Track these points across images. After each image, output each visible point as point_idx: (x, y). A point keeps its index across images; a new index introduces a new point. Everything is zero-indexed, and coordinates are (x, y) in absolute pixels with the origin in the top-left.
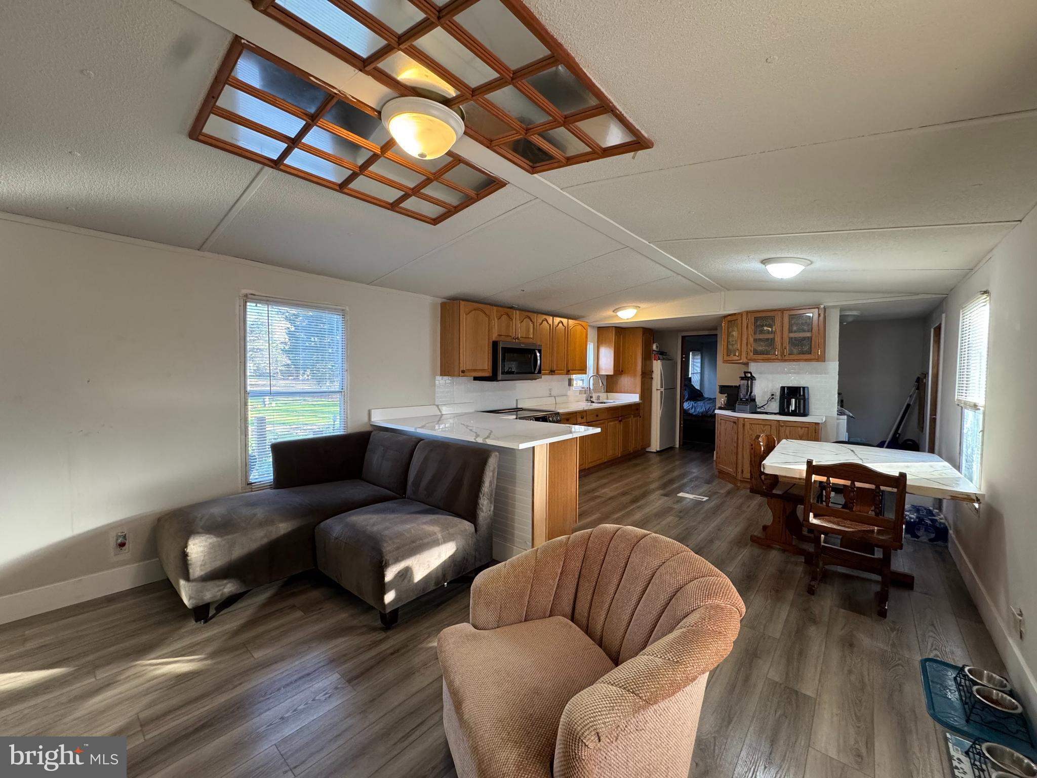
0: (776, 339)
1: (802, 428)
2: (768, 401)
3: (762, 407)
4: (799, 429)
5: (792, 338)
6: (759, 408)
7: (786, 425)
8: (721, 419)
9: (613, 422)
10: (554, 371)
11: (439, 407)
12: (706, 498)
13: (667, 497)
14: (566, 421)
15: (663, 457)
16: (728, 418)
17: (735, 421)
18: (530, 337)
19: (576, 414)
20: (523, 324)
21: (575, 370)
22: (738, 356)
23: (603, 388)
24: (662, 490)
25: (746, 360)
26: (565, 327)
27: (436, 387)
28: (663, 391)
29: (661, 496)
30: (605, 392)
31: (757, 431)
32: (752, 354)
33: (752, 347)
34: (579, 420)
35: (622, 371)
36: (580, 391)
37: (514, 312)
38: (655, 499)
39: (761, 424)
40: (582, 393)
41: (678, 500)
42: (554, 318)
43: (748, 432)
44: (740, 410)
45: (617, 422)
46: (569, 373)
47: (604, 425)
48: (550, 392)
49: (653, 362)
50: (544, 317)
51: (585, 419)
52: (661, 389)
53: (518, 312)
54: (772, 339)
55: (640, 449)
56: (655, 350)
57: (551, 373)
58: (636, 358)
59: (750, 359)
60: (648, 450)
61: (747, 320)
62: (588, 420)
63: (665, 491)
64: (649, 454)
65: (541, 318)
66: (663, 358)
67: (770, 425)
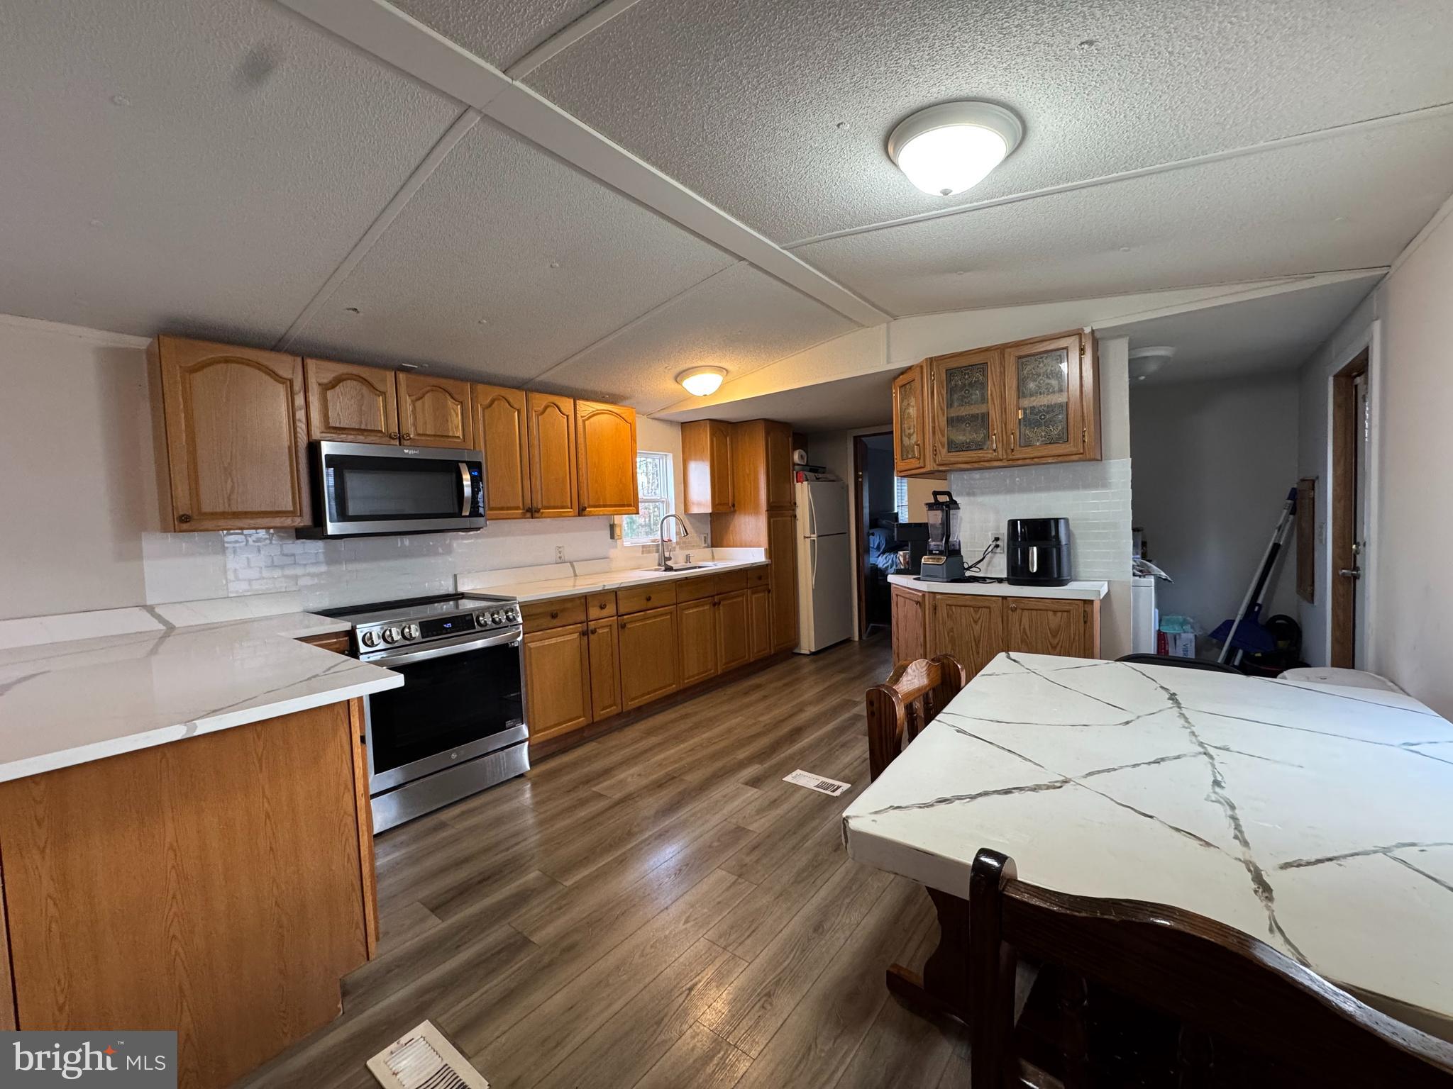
0: (992, 413)
1: (1055, 612)
2: (985, 555)
3: (974, 566)
4: (1050, 613)
5: (1024, 409)
6: (968, 569)
7: (1022, 606)
8: (897, 595)
9: (696, 606)
10: (538, 511)
11: (157, 610)
12: (846, 786)
13: (756, 790)
14: (549, 618)
15: (821, 663)
16: (907, 593)
17: (920, 599)
18: (451, 434)
19: (584, 600)
20: (423, 404)
21: (605, 506)
22: (919, 459)
23: (703, 538)
24: (761, 762)
25: (935, 466)
26: (567, 416)
27: (144, 561)
28: (815, 539)
29: (743, 786)
30: (708, 547)
31: (963, 621)
32: (944, 451)
33: (943, 436)
34: (594, 612)
35: (734, 506)
36: (643, 546)
37: (390, 376)
38: (725, 796)
39: (970, 606)
40: (649, 552)
41: (776, 797)
42: (530, 395)
43: (944, 624)
44: (927, 576)
45: (706, 607)
46: (586, 513)
47: (671, 617)
48: (560, 552)
49: (794, 485)
50: (498, 391)
51: (610, 609)
52: (812, 536)
53: (401, 376)
54: (983, 415)
55: (772, 652)
56: (799, 463)
57: (529, 515)
58: (756, 480)
59: (941, 462)
60: (796, 651)
61: (931, 378)
62: (622, 611)
63: (765, 766)
64: (796, 659)
65: (486, 394)
66: (817, 479)
67: (989, 608)
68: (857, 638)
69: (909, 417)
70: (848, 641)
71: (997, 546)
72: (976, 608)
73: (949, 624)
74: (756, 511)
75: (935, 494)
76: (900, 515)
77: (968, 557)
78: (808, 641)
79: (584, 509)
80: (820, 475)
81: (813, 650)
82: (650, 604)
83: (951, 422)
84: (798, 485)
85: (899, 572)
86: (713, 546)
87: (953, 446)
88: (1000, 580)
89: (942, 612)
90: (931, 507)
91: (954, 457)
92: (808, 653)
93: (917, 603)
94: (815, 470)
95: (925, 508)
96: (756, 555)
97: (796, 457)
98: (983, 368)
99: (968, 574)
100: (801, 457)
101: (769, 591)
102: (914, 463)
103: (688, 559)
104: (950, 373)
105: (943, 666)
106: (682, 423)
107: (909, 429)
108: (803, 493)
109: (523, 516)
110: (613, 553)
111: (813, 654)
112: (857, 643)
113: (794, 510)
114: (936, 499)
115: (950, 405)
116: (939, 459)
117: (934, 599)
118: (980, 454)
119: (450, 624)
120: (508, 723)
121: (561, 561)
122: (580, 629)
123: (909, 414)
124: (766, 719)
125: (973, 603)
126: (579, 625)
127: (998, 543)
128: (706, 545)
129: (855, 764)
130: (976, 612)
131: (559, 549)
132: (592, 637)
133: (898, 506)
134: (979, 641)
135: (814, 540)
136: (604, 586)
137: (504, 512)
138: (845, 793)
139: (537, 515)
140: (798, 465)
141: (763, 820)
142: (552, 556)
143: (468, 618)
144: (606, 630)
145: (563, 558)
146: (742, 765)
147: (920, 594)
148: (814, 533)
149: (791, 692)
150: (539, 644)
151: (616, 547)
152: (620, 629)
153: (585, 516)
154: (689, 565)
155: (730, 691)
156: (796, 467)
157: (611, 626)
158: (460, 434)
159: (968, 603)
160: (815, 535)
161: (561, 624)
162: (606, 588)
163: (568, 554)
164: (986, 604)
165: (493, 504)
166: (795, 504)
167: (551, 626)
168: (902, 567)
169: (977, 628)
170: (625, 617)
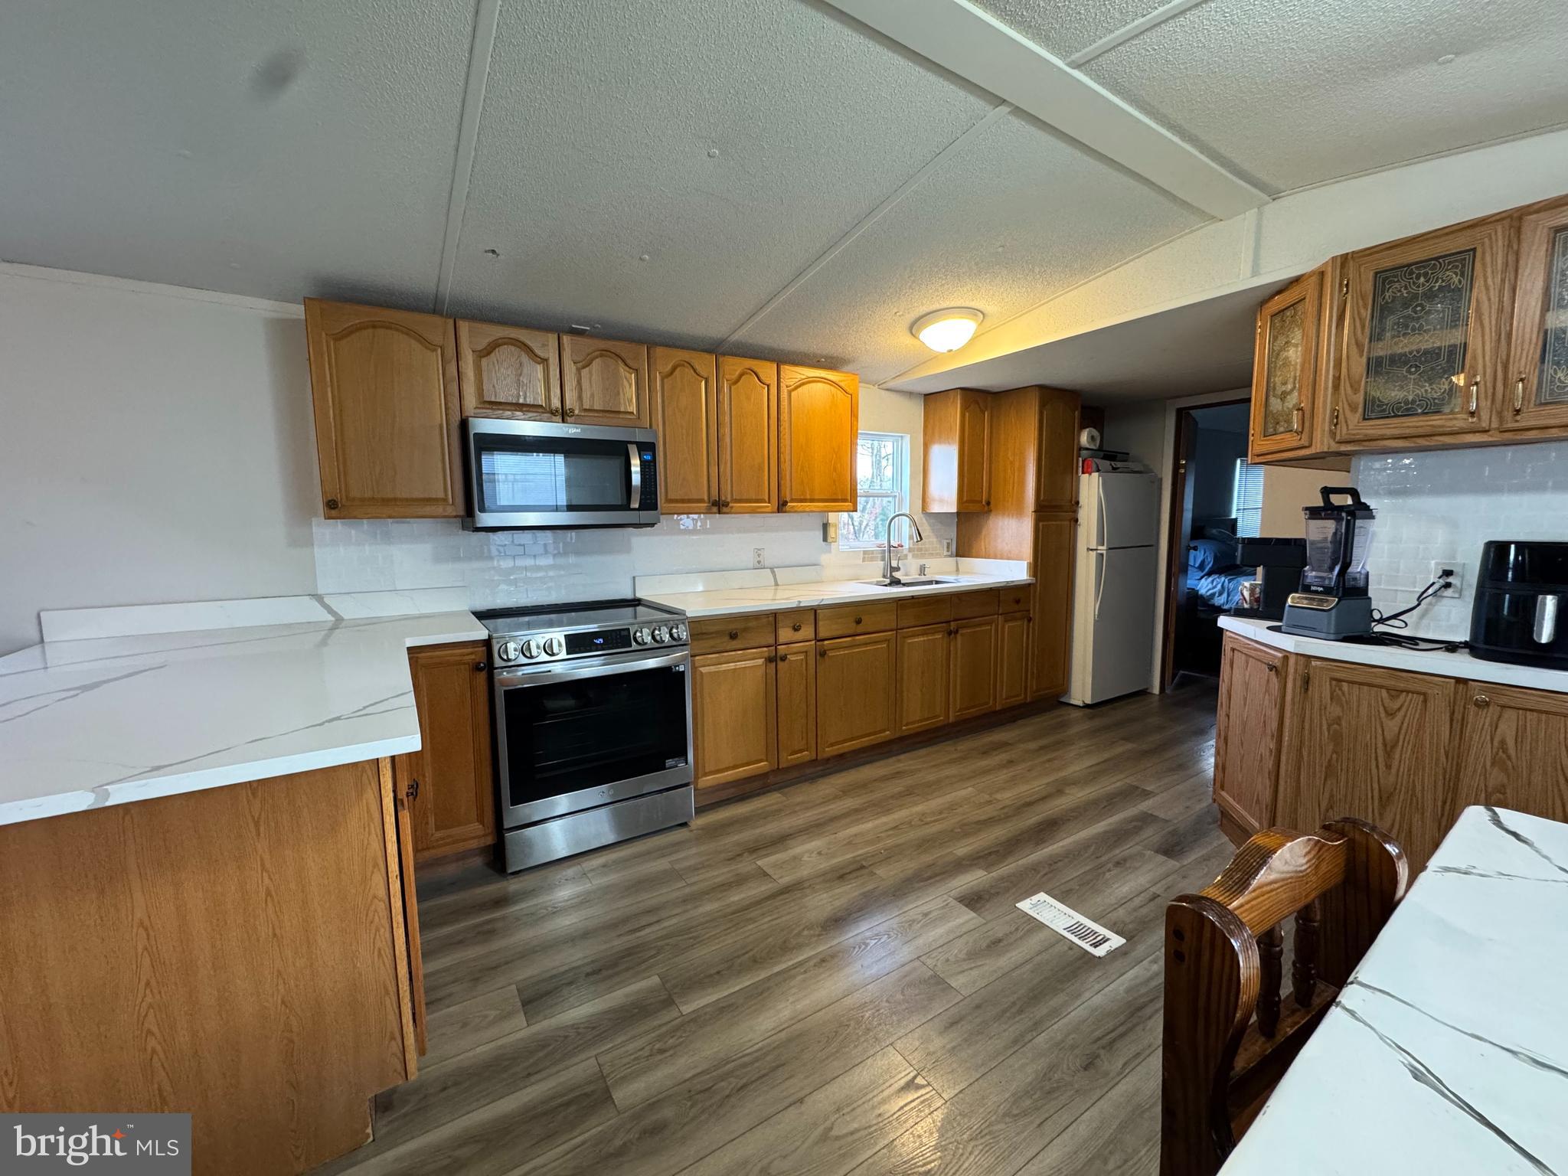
2: (1420, 599)
3: (1395, 617)
5: (1558, 331)
6: (1382, 621)
8: (1233, 650)
9: (923, 635)
10: (726, 505)
11: (327, 600)
12: (1116, 941)
13: (973, 914)
14: (727, 638)
15: (1097, 723)
16: (1253, 651)
17: (1277, 663)
18: (622, 409)
19: (774, 618)
20: (590, 373)
21: (812, 500)
22: (1300, 433)
23: (945, 545)
24: (988, 867)
25: (1333, 443)
26: (768, 386)
27: (316, 549)
28: (1104, 552)
29: (954, 903)
30: (951, 556)
31: (1364, 710)
32: (1354, 419)
33: (1356, 391)
34: (785, 634)
35: (988, 503)
36: (865, 552)
37: (552, 339)
38: (926, 915)
39: (1381, 687)
40: (872, 559)
41: (1000, 935)
42: (721, 359)
43: (1323, 708)
44: (1294, 626)
45: (938, 636)
46: (787, 508)
47: (888, 646)
48: (759, 555)
49: (1078, 479)
50: (684, 355)
51: (807, 632)
52: (1100, 548)
53: (566, 339)
54: (1452, 350)
55: (1029, 700)
56: (1088, 446)
57: (715, 509)
58: (1022, 470)
59: (1345, 437)
60: (1063, 700)
61: (1341, 290)
62: (822, 634)
63: (994, 874)
64: (1063, 711)
65: (666, 359)
66: (1114, 469)
67: (1425, 694)
68: (1156, 690)
69: (1287, 363)
70: (1144, 693)
71: (1448, 585)
72: (1395, 693)
73: (1335, 710)
74: (1019, 512)
75: (1326, 492)
76: (1240, 524)
77: (1382, 601)
78: (1082, 688)
79: (785, 503)
80: (1119, 464)
81: (1088, 701)
82: (860, 628)
83: (1376, 367)
84: (1084, 478)
85: (1240, 613)
86: (958, 555)
87: (1373, 409)
88: (1451, 647)
89: (1322, 689)
90: (1314, 513)
91: (1376, 427)
92: (1081, 704)
93: (1272, 668)
94: (1110, 457)
95: (1303, 516)
96: (1015, 570)
97: (1084, 438)
98: (1464, 260)
99: (1379, 628)
100: (1092, 438)
101: (1030, 620)
102: (1291, 440)
103: (922, 570)
104: (1383, 279)
105: (1351, 846)
106: (925, 395)
107: (1285, 383)
108: (1091, 489)
109: (708, 512)
110: (824, 559)
111: (1087, 706)
112: (1157, 698)
113: (1075, 512)
114: (1326, 500)
115: (1376, 337)
116: (1342, 432)
117: (1307, 666)
118: (1436, 421)
119: (601, 640)
120: (669, 762)
121: (759, 566)
122: (766, 655)
123: (1287, 358)
124: (1007, 796)
125: (1391, 683)
126: (765, 649)
127: (1450, 580)
128: (949, 553)
129: (1137, 901)
130: (1393, 697)
131: (758, 552)
132: (781, 664)
133: (1238, 510)
134: (1394, 747)
135: (1102, 555)
136: (800, 602)
137: (685, 504)
138: (1114, 954)
139: (725, 509)
140: (1087, 449)
141: (975, 973)
142: (749, 558)
143: (623, 633)
144: (802, 657)
145: (762, 563)
146: (960, 866)
147: (1280, 655)
148: (1103, 545)
149: (1049, 761)
150: (713, 669)
151: (830, 552)
152: (818, 657)
153: (785, 512)
154: (923, 578)
155: (965, 745)
156: (1084, 452)
157: (806, 652)
158: (633, 408)
159: (1378, 681)
160: (1105, 547)
161: (742, 647)
162: (802, 605)
163: (770, 558)
164: (1417, 687)
165: (671, 496)
166: (1078, 503)
167: (728, 648)
168: (1246, 606)
169: (1392, 725)
170: (826, 642)
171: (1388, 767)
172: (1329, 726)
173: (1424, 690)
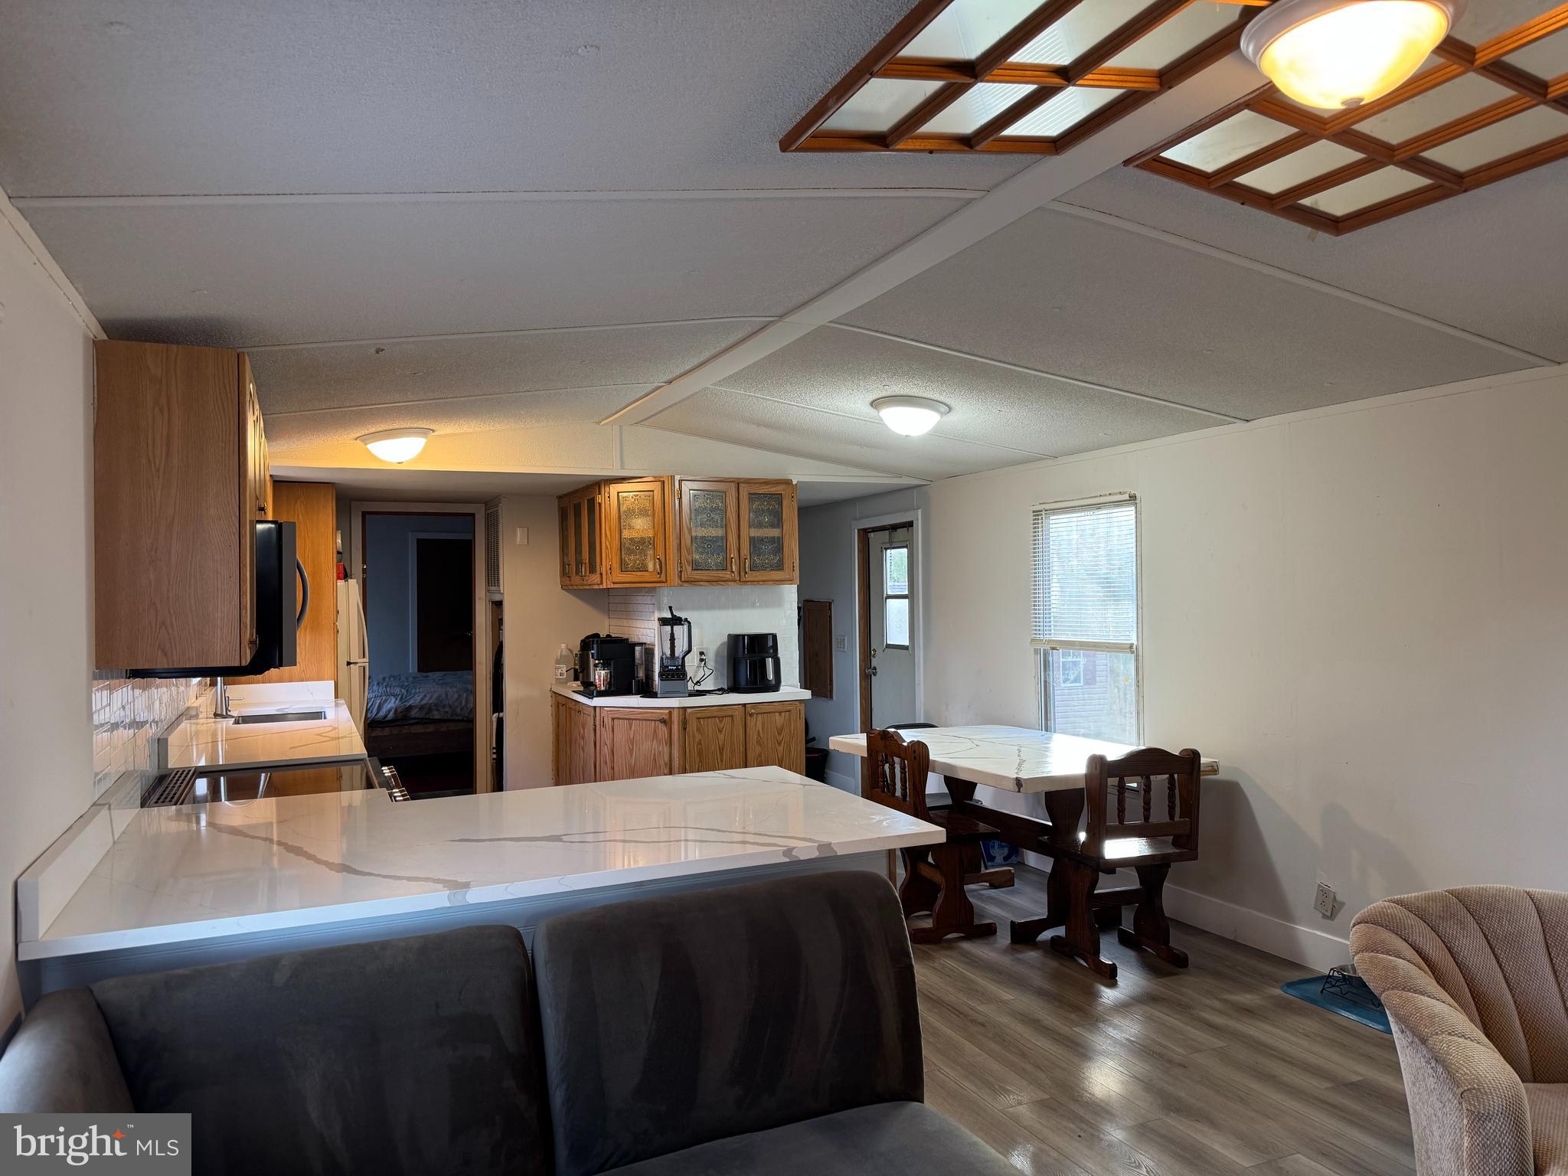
0: (730, 538)
1: (780, 713)
4: (777, 714)
5: (754, 538)
6: (698, 684)
7: (758, 711)
16: (638, 714)
17: (666, 717)
22: (660, 573)
25: (680, 582)
28: (366, 665)
31: (710, 731)
32: (689, 569)
33: (689, 554)
39: (715, 717)
52: (361, 660)
59: (687, 579)
61: (677, 496)
67: (732, 716)
71: (701, 660)
72: (721, 718)
88: (719, 691)
89: (692, 726)
91: (697, 574)
93: (663, 721)
96: (316, 693)
98: (722, 496)
99: (698, 688)
102: (651, 577)
104: (694, 494)
118: (720, 574)
125: (720, 714)
127: (703, 657)
130: (721, 721)
134: (723, 749)
135: (364, 667)
147: (665, 712)
148: (365, 657)
166: (338, 612)
169: (721, 737)
171: (722, 761)
172: (697, 746)
173: (730, 713)
